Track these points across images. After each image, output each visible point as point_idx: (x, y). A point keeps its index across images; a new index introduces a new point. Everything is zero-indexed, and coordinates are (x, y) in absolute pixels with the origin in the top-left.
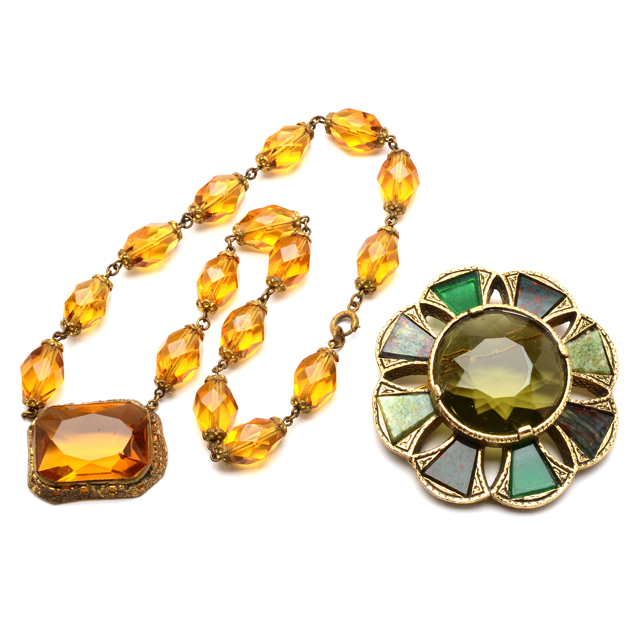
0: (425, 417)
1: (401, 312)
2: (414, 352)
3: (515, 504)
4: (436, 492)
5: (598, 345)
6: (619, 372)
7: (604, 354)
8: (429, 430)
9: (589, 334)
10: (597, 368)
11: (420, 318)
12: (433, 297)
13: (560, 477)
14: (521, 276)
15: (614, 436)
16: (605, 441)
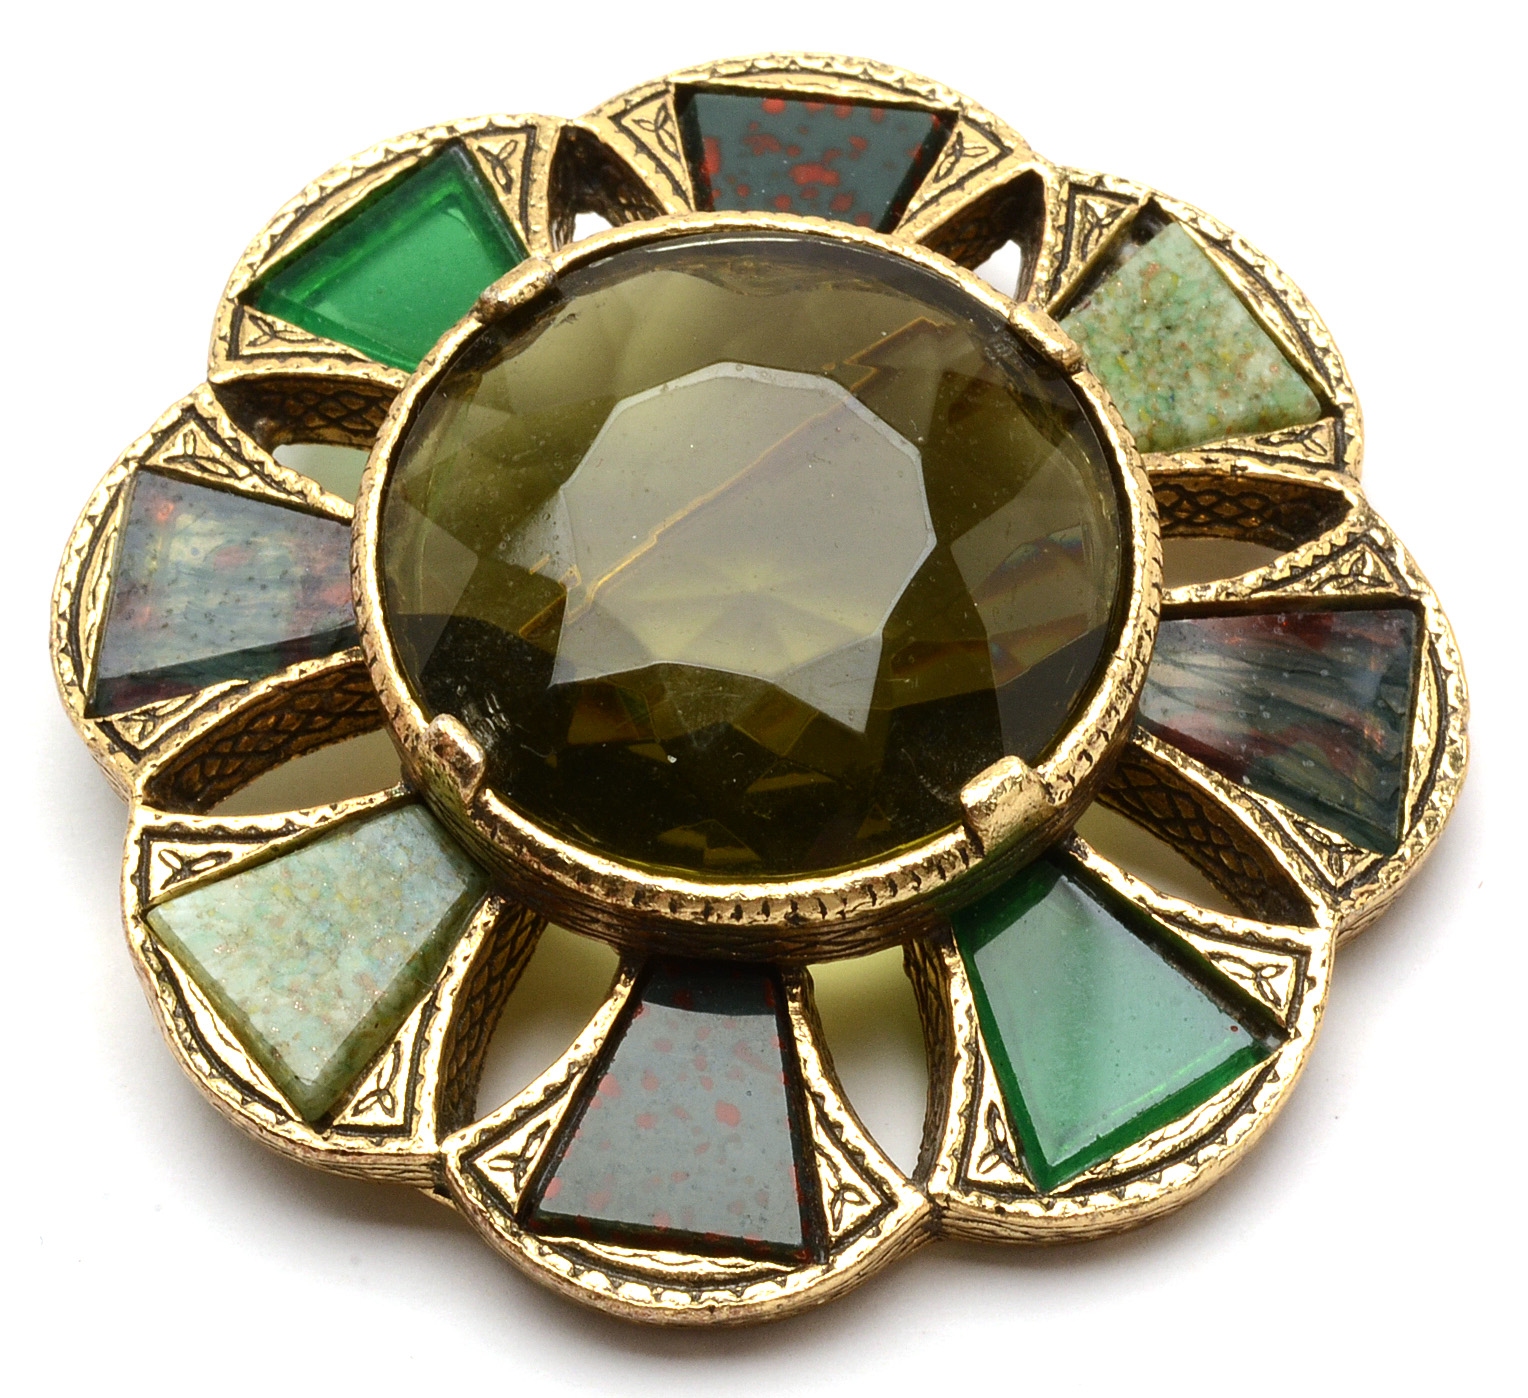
0: (440, 925)
1: (133, 465)
2: (265, 625)
3: (1082, 1211)
4: (634, 1293)
5: (1205, 289)
6: (1356, 389)
7: (1251, 326)
8: (486, 990)
9: (1135, 259)
10: (1243, 398)
11: (238, 457)
12: (275, 334)
13: (1264, 994)
14: (686, 96)
15: (1456, 703)
16: (1422, 739)
